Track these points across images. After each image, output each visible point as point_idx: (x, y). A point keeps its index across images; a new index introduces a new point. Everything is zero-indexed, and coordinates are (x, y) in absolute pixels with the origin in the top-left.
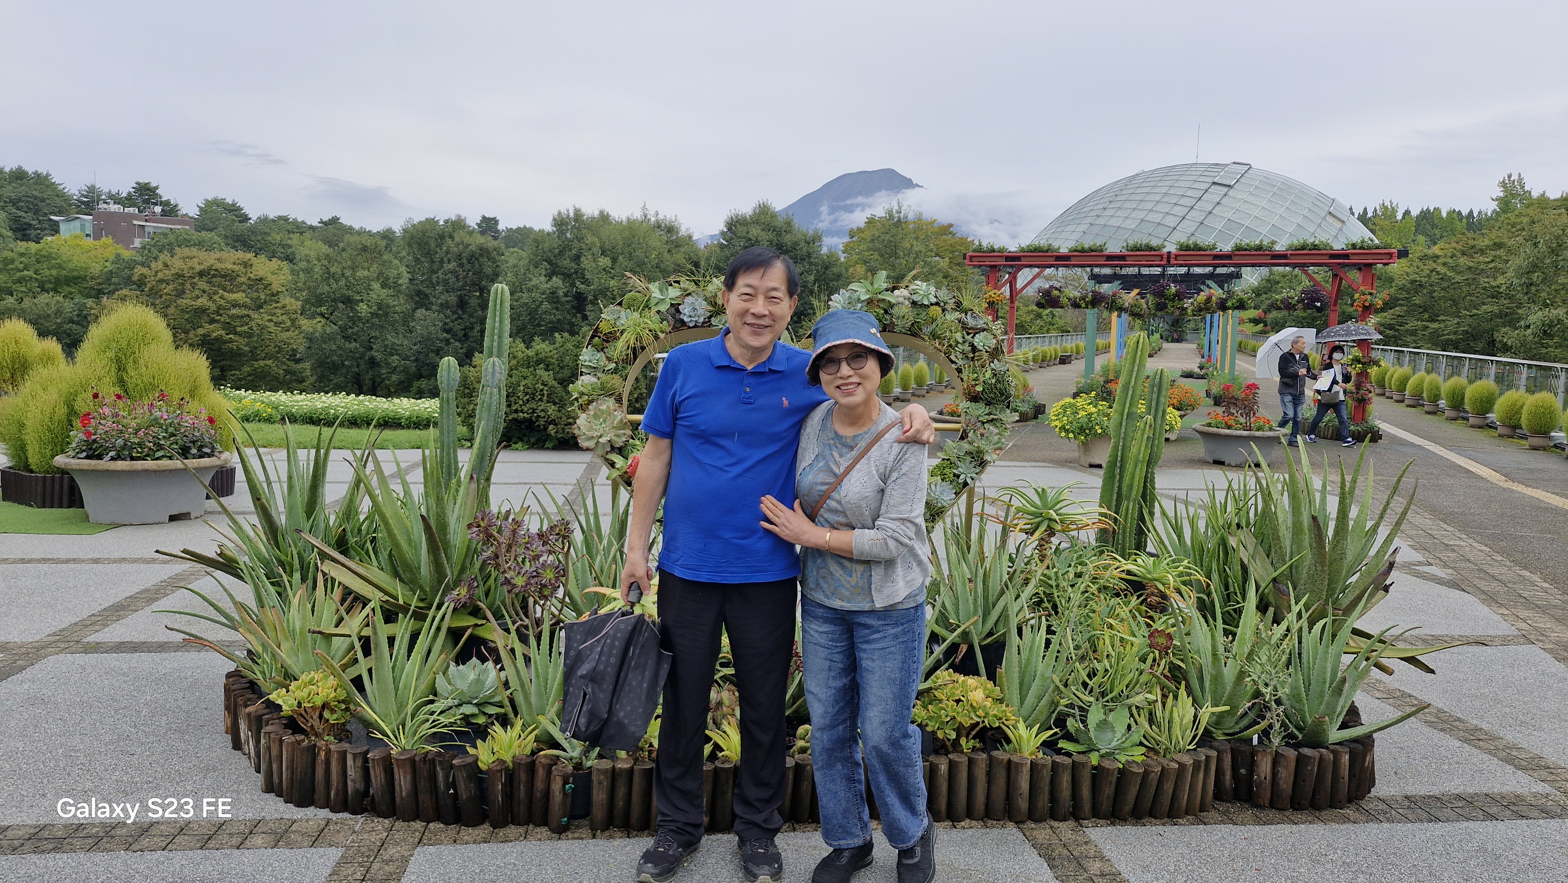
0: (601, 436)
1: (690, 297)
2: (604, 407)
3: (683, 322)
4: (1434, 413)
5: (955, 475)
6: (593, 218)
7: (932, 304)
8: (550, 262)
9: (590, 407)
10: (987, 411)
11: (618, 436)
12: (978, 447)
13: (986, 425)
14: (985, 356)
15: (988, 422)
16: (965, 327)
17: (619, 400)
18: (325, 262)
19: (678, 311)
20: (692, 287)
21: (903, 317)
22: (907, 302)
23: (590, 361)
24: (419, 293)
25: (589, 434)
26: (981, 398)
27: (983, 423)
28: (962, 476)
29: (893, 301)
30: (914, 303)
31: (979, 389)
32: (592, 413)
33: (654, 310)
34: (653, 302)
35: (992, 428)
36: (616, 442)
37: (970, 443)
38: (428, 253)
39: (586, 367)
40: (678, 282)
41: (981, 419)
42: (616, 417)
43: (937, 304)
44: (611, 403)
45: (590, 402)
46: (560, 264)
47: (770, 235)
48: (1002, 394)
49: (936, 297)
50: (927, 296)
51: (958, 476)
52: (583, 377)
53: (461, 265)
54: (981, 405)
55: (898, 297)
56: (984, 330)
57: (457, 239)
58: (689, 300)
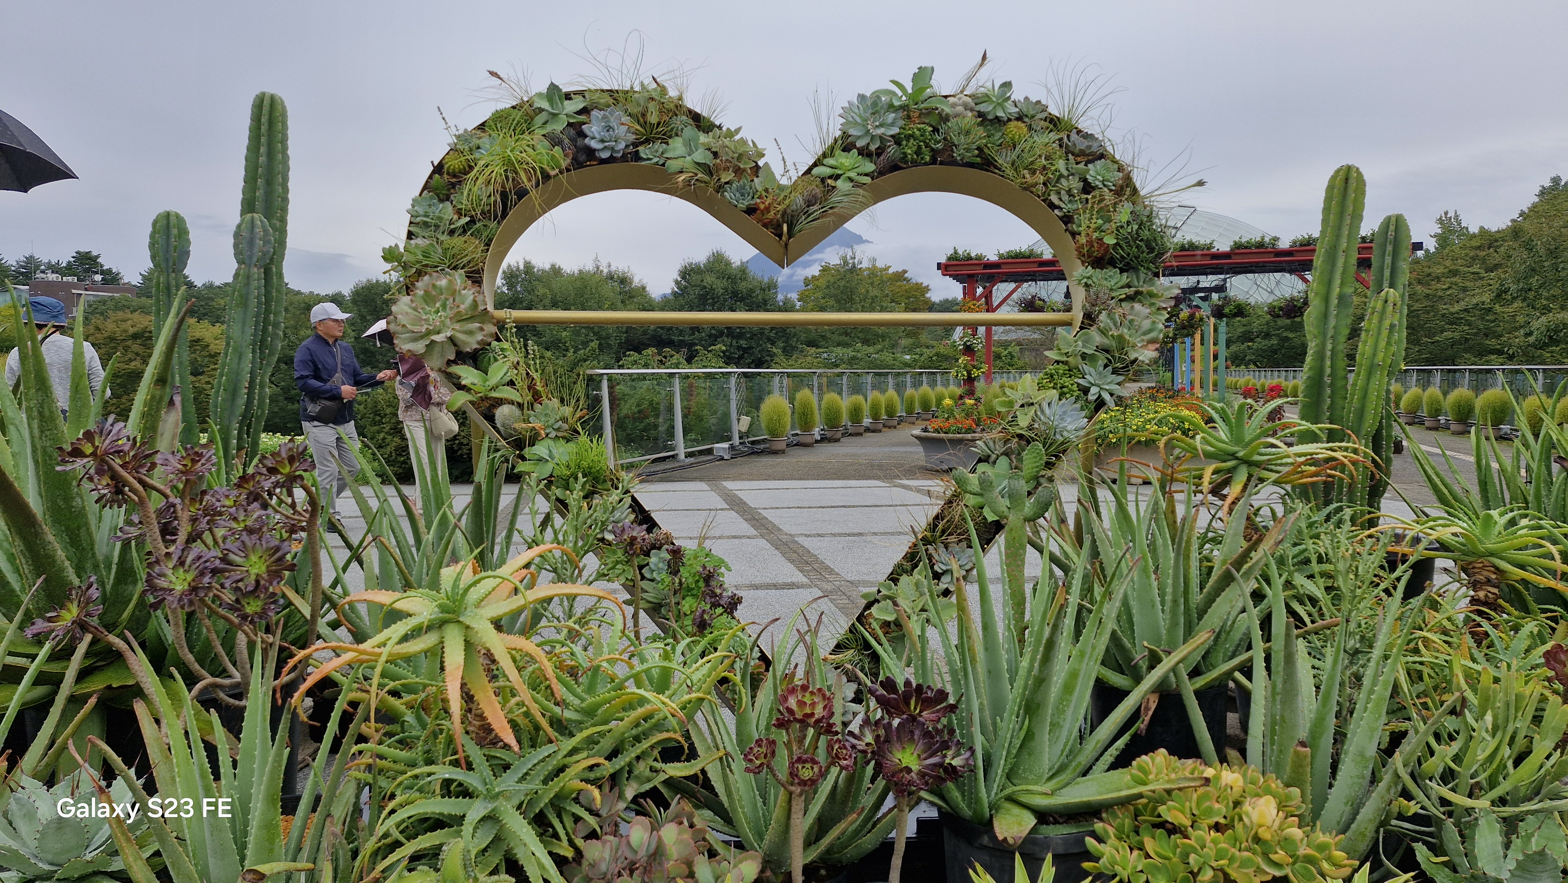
0: (436, 332)
2: (443, 283)
3: (590, 152)
5: (1080, 387)
7: (1010, 120)
10: (1124, 282)
11: (470, 333)
12: (1118, 338)
13: (1124, 303)
14: (1109, 197)
15: (1127, 298)
16: (1070, 152)
19: (581, 134)
21: (969, 131)
22: (970, 114)
25: (415, 329)
26: (1112, 259)
27: (1119, 301)
28: (1094, 390)
30: (981, 115)
31: (1110, 242)
32: (420, 293)
34: (539, 121)
35: (1138, 307)
36: (466, 343)
37: (1103, 331)
41: (1117, 294)
42: (464, 298)
45: (419, 276)
47: (725, 283)
48: (1151, 250)
49: (1017, 106)
50: (1001, 105)
51: (1086, 391)
54: (1111, 272)
55: (954, 105)
56: (1101, 156)
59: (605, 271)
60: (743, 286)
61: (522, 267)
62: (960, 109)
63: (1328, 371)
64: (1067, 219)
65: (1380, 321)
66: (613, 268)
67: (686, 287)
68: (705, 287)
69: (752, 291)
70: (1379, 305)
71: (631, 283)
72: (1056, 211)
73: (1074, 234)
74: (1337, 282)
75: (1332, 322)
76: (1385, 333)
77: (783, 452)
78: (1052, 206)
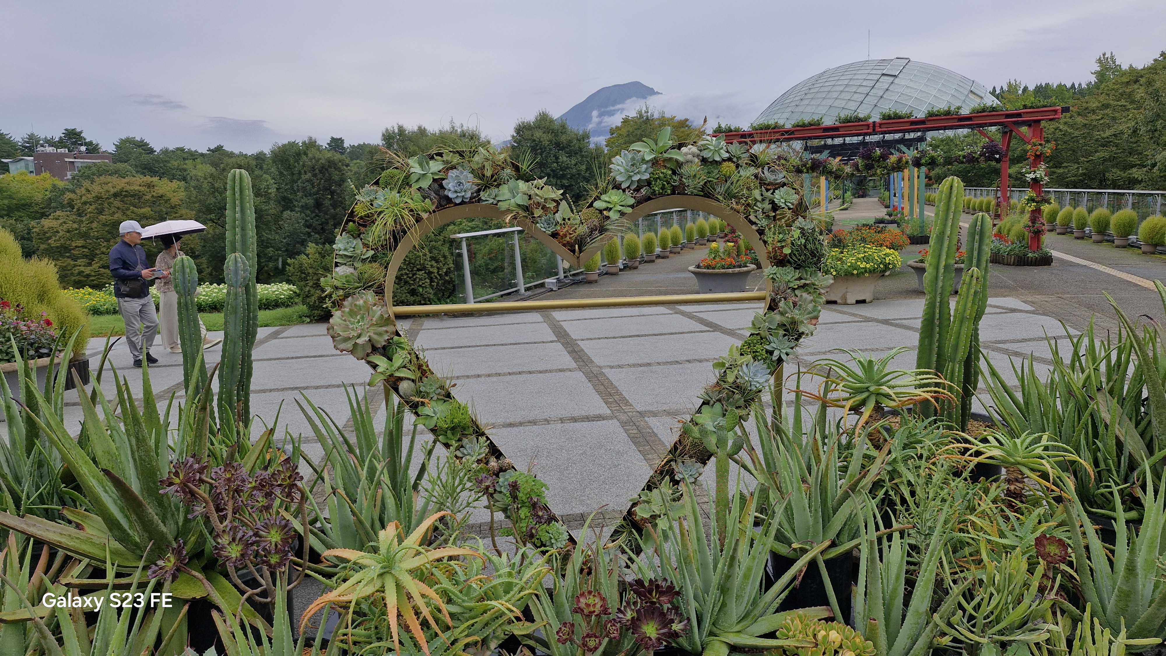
0: (359, 336)
1: (455, 170)
2: (361, 302)
3: (449, 200)
4: (1082, 238)
5: (767, 351)
6: (413, 132)
7: (724, 160)
9: (346, 303)
10: (797, 276)
11: (380, 334)
12: (793, 318)
13: (797, 292)
14: (789, 214)
15: (800, 287)
16: (763, 183)
17: (380, 291)
18: (210, 180)
19: (442, 187)
20: (456, 159)
21: (695, 176)
22: (696, 160)
23: (346, 250)
24: (284, 198)
25: (344, 334)
26: (789, 261)
27: (794, 289)
28: (776, 353)
29: (681, 159)
30: (704, 160)
31: (787, 251)
32: (347, 310)
33: (415, 186)
34: (414, 178)
35: (805, 295)
36: (378, 342)
37: (782, 314)
38: (289, 168)
39: (342, 256)
40: (440, 155)
41: (791, 285)
42: (375, 312)
43: (730, 159)
44: (370, 296)
45: (346, 296)
47: (550, 136)
48: (815, 256)
49: (728, 152)
50: (718, 152)
51: (771, 353)
52: (338, 269)
53: (315, 175)
54: (789, 269)
55: (686, 154)
56: (784, 185)
57: (310, 155)
58: (452, 173)
59: (459, 130)
60: (563, 138)
62: (690, 157)
63: (937, 316)
64: (761, 232)
65: (968, 289)
66: (465, 128)
67: (520, 141)
68: (534, 141)
69: (570, 141)
70: (968, 279)
71: (479, 139)
72: (754, 227)
73: (765, 242)
74: (944, 257)
75: (940, 284)
76: (971, 298)
77: (596, 281)
78: (752, 223)
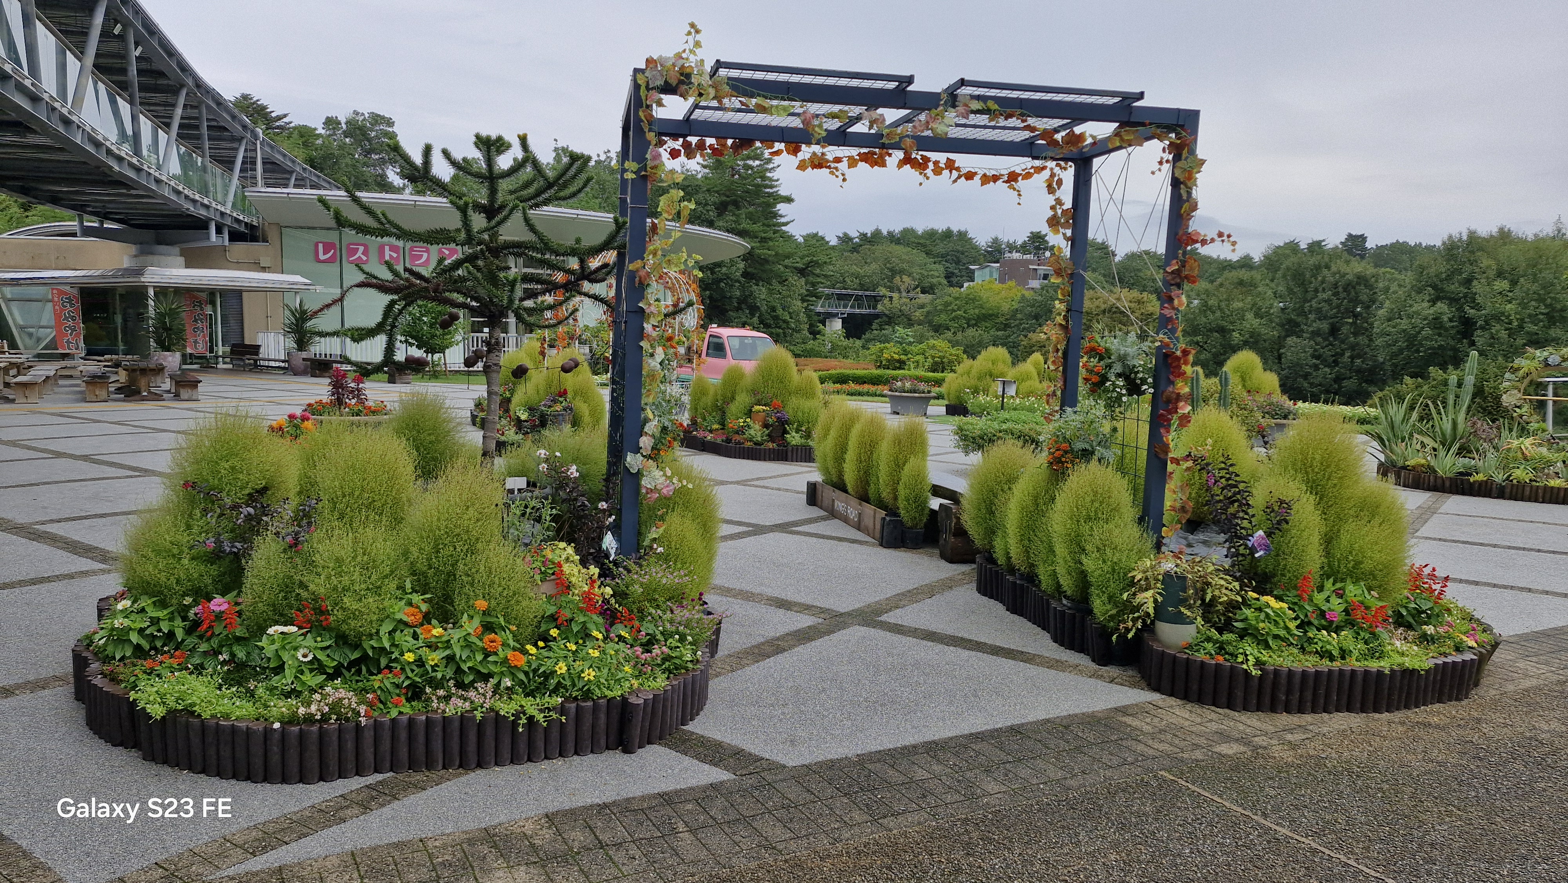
6: (1491, 237)
8: (1434, 287)
24: (1290, 321)
38: (1303, 284)
46: (1447, 289)
61: (1465, 238)
